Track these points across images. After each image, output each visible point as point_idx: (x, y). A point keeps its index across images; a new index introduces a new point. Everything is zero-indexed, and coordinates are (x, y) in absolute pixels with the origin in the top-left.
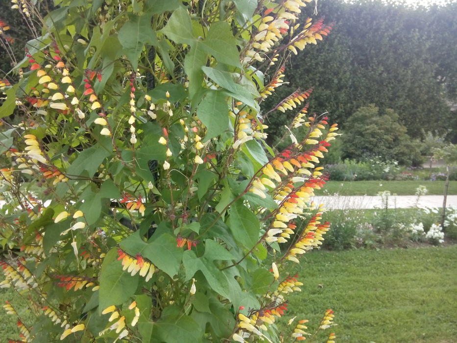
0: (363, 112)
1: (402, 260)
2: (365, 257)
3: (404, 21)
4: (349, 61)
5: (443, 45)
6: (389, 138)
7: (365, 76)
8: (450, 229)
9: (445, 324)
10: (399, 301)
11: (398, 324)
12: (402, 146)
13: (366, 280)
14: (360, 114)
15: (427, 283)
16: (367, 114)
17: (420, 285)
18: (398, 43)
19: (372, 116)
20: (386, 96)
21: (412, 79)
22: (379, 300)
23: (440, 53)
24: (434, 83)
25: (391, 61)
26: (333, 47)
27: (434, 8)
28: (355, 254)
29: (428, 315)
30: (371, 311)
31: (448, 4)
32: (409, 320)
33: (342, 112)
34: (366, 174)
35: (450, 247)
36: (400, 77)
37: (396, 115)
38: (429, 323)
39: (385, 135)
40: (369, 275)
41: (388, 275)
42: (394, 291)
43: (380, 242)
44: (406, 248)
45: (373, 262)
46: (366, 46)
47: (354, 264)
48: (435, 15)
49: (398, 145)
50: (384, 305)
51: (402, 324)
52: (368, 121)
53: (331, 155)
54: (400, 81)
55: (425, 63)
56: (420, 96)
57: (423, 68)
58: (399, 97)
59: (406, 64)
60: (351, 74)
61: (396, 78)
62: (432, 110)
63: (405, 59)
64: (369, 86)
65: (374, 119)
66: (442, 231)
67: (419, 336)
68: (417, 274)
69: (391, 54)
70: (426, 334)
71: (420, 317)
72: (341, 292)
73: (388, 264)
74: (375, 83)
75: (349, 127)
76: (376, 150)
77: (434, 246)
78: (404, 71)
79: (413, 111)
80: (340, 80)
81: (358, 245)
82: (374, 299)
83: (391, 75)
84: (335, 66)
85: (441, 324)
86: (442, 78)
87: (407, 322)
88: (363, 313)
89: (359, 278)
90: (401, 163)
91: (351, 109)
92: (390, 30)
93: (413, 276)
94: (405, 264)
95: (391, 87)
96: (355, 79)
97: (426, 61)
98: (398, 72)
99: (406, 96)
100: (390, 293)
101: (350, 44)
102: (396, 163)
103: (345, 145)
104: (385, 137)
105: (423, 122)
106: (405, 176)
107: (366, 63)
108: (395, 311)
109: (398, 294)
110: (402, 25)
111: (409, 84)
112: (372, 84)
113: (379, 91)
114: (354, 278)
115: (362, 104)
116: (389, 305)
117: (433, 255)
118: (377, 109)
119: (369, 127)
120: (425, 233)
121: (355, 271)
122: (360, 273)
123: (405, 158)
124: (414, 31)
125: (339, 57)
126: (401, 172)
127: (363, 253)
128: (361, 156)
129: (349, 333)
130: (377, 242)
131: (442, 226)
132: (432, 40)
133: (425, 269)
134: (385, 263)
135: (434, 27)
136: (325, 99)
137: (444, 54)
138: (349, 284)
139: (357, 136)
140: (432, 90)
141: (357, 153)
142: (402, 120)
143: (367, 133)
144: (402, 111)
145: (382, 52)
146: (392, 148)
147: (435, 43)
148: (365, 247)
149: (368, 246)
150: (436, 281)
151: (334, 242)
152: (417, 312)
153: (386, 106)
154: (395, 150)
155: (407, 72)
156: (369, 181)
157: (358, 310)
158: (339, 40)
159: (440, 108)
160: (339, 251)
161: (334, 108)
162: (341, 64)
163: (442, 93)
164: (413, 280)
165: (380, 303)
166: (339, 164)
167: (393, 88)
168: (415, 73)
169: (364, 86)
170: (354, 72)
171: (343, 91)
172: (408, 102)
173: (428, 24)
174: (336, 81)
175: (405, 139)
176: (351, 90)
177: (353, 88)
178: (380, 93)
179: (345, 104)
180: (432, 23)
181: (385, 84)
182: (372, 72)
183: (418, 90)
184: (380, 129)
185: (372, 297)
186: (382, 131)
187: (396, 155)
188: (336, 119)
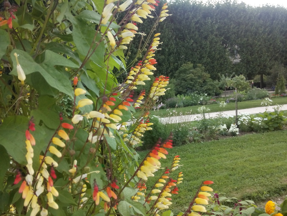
0: (185, 67)
1: (217, 146)
2: (195, 147)
3: (202, 13)
4: (173, 38)
5: (225, 26)
6: (201, 81)
7: (183, 46)
8: (242, 126)
9: (247, 179)
10: (219, 170)
11: (220, 184)
12: (208, 85)
13: (197, 160)
14: (183, 68)
15: (233, 158)
16: (187, 68)
17: (230, 159)
18: (200, 26)
19: (190, 69)
20: (197, 57)
21: (210, 46)
22: (207, 172)
23: (224, 31)
24: (222, 48)
25: (197, 36)
26: (163, 29)
27: (218, 5)
28: (189, 146)
29: (237, 176)
30: (203, 178)
31: (225, 3)
32: (226, 181)
33: (173, 68)
34: (190, 103)
35: (243, 136)
36: (203, 46)
37: (203, 67)
38: (238, 181)
39: (198, 79)
40: (199, 157)
41: (210, 156)
42: (215, 164)
43: (202, 138)
44: (218, 139)
45: (200, 149)
46: (182, 28)
47: (189, 152)
48: (219, 9)
49: (206, 85)
50: (210, 174)
51: (222, 183)
52: (188, 72)
53: (169, 93)
54: (203, 48)
55: (216, 37)
56: (215, 56)
57: (215, 40)
58: (203, 57)
59: (206, 38)
60: (175, 45)
61: (201, 46)
62: (223, 63)
63: (205, 35)
64: (186, 52)
65: (191, 70)
66: (237, 128)
67: (233, 189)
68: (227, 153)
69: (197, 32)
70: (237, 187)
71: (232, 178)
72: (184, 170)
73: (209, 149)
74: (189, 50)
75: (177, 76)
76: (194, 88)
77: (234, 137)
78: (205, 42)
79: (212, 65)
80: (169, 49)
81: (190, 141)
82: (204, 171)
83: (198, 45)
84: (166, 41)
85: (245, 180)
86: (226, 46)
87: (225, 182)
88: (198, 181)
89: (193, 160)
90: (209, 95)
91: (178, 66)
92: (195, 18)
93: (224, 155)
94: (219, 148)
95: (199, 52)
96: (178, 48)
97: (216, 35)
98: (202, 43)
99: (208, 57)
100: (213, 166)
101: (173, 27)
102: (206, 94)
103: (176, 87)
104: (198, 80)
105: (219, 71)
106: (212, 101)
107: (183, 39)
108: (217, 176)
109: (217, 166)
110: (201, 15)
111: (208, 49)
112: (188, 51)
113: (192, 55)
114: (190, 160)
115: (183, 63)
116: (213, 173)
117: (234, 141)
118: (192, 65)
119: (189, 75)
120: (228, 130)
121: (190, 156)
122: (194, 157)
123: (211, 92)
124: (208, 19)
125: (168, 35)
126: (209, 100)
127: (193, 145)
128: (186, 93)
129: (192, 194)
130: (201, 138)
131: (237, 124)
132: (219, 24)
133: (231, 150)
134: (207, 149)
135: (219, 16)
136: (162, 61)
137: (226, 32)
138: (188, 165)
139: (182, 81)
140: (221, 52)
141: (183, 91)
142: (207, 71)
143: (188, 79)
144: (206, 65)
145: (191, 32)
146: (203, 87)
147: (220, 25)
148: (194, 142)
149: (196, 141)
150: (238, 156)
151: (176, 141)
152: (230, 175)
153: (197, 63)
154: (205, 88)
155: (207, 43)
156: (192, 107)
157: (195, 179)
158: (166, 25)
159: (227, 62)
160: (179, 146)
161: (168, 66)
162: (169, 40)
163: (227, 54)
164: (225, 157)
165: (208, 173)
166: (174, 98)
167: (200, 52)
168: (211, 43)
169: (183, 52)
170: (177, 44)
171: (172, 56)
172: (209, 60)
173: (215, 15)
174: (167, 50)
175: (209, 81)
176: (176, 55)
177: (177, 54)
178: (193, 56)
179: (174, 63)
180: (217, 14)
181: (195, 50)
182: (187, 44)
183: (214, 52)
184: (195, 76)
185: (202, 170)
186: (197, 77)
187: (205, 90)
188: (170, 73)
